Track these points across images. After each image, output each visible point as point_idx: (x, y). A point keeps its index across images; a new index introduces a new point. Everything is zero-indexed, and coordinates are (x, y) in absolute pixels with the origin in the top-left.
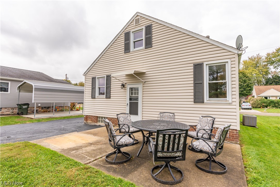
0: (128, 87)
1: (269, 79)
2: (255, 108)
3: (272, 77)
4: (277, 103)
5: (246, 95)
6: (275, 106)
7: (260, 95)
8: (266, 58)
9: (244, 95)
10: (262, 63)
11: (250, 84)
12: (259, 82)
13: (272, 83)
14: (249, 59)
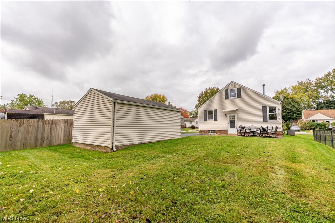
0: (228, 116)
1: (320, 103)
2: (304, 130)
3: (323, 101)
4: (324, 126)
5: (297, 119)
6: (322, 128)
7: (308, 119)
8: (316, 83)
9: (294, 119)
10: (312, 88)
11: (300, 108)
12: (309, 107)
13: (323, 107)
14: (299, 83)
